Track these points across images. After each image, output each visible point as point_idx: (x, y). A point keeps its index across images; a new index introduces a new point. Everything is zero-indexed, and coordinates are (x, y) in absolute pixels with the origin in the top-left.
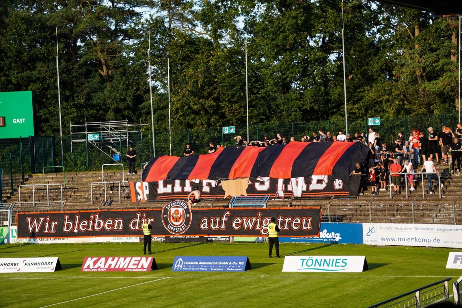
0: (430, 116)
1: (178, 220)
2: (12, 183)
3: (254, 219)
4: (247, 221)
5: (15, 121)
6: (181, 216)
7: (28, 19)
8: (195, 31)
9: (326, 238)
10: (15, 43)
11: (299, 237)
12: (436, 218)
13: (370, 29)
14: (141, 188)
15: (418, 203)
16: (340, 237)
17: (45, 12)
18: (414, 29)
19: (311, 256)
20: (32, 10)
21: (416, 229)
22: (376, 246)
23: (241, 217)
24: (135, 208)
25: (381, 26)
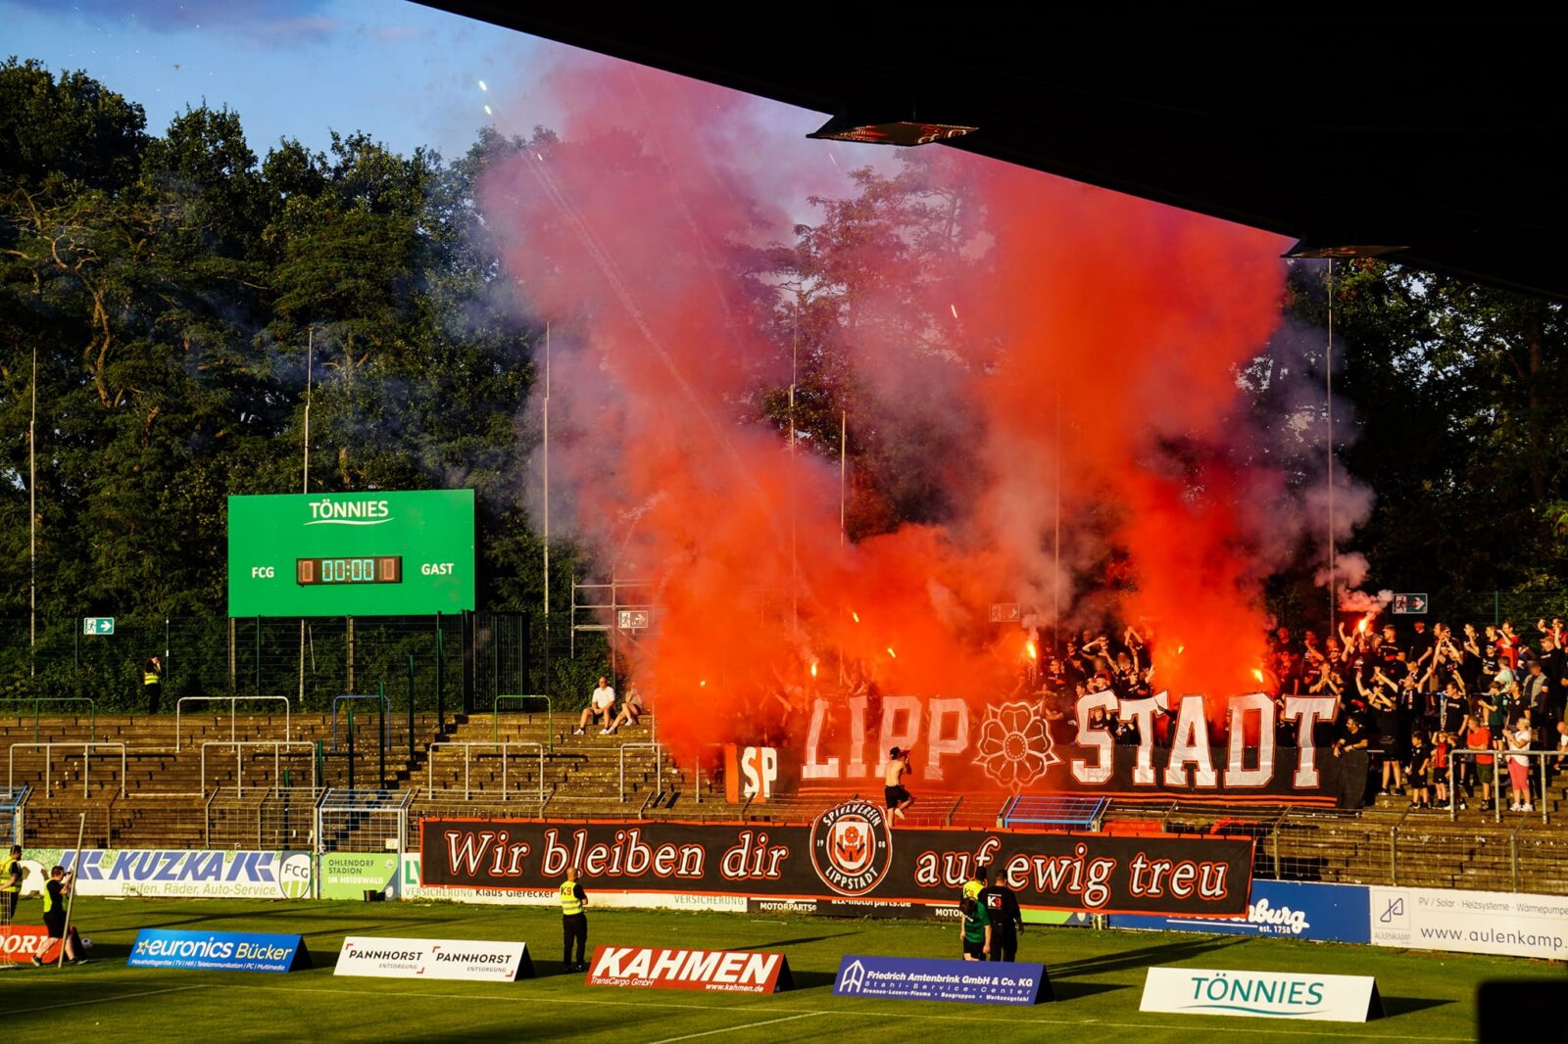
1: (854, 855)
2: (412, 736)
3: (1065, 863)
4: (1045, 867)
5: (426, 570)
6: (862, 846)
8: (920, 338)
9: (1265, 924)
10: (439, 362)
11: (1189, 916)
13: (1406, 348)
14: (756, 763)
15: (1530, 833)
16: (1305, 920)
19: (1221, 972)
20: (487, 275)
21: (1520, 907)
22: (1405, 951)
23: (1030, 855)
24: (736, 818)
25: (1436, 341)
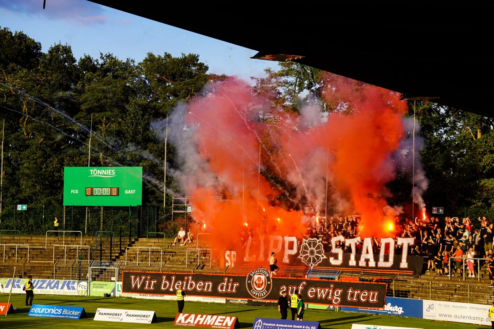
0: (487, 209)
1: (260, 286)
2: (121, 245)
3: (327, 290)
4: (320, 291)
5: (126, 192)
6: (263, 283)
7: (145, 106)
8: (285, 122)
9: (390, 311)
10: (133, 126)
11: (365, 308)
12: (491, 300)
13: (438, 130)
14: (229, 256)
15: (474, 284)
16: (402, 310)
17: (159, 101)
18: (477, 132)
19: (375, 326)
20: (148, 99)
21: (470, 308)
22: (434, 320)
23: (316, 287)
25: (448, 128)
